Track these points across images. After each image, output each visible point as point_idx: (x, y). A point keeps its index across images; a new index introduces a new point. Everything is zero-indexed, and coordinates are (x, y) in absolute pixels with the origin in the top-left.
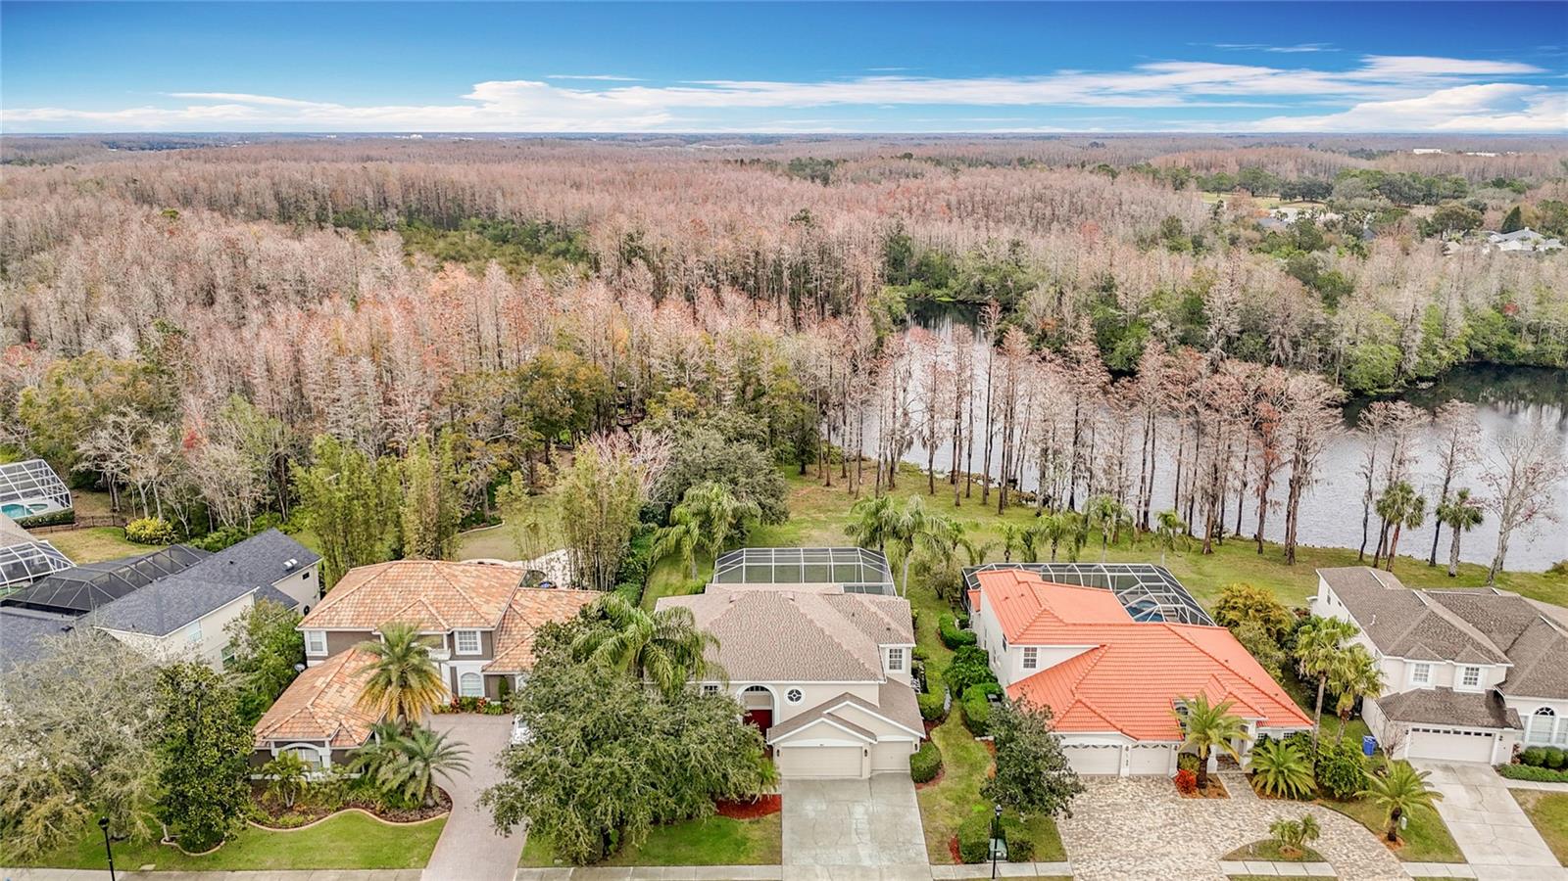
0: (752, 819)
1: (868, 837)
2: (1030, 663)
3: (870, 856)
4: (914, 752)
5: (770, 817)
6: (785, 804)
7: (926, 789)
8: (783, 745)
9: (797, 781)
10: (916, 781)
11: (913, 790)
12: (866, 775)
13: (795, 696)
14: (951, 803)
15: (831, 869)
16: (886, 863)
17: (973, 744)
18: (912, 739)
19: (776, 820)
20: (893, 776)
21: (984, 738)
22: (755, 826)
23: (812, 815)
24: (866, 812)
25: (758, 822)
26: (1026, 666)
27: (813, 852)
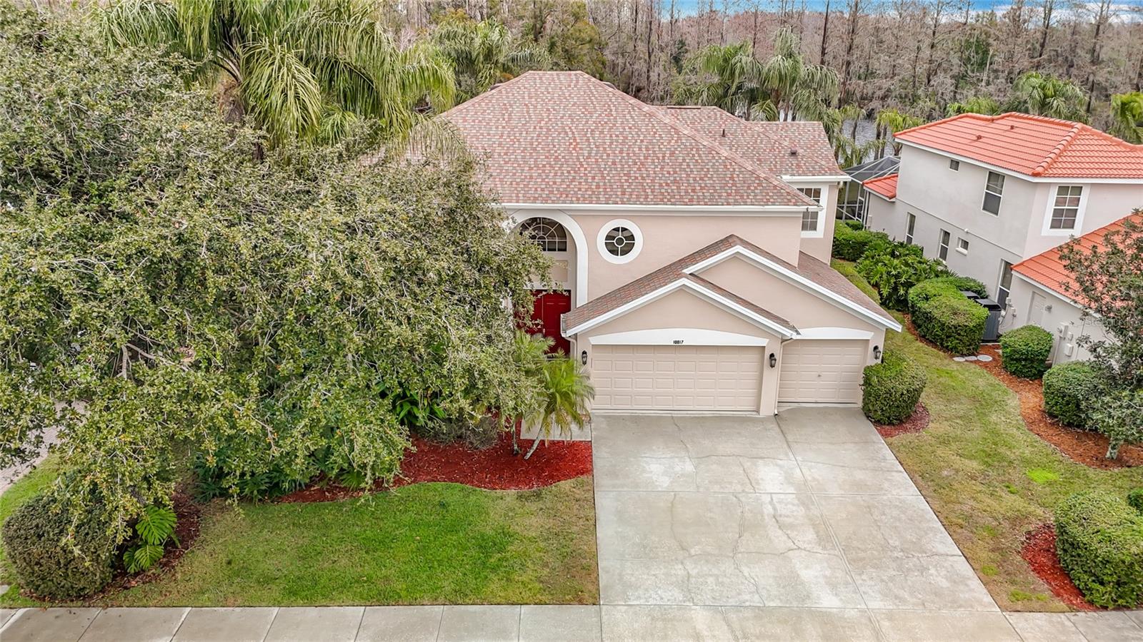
0: (525, 491)
1: (811, 535)
2: (1063, 218)
3: (833, 586)
4: (871, 362)
5: (565, 485)
6: (601, 458)
7: (902, 437)
8: (595, 340)
9: (623, 418)
10: (878, 423)
11: (878, 438)
12: (769, 408)
13: (620, 243)
14: (974, 465)
15: (733, 616)
16: (877, 604)
17: (955, 367)
18: (867, 335)
19: (579, 493)
20: (822, 414)
21: (973, 358)
22: (533, 506)
23: (664, 482)
24: (789, 479)
25: (538, 496)
26: (1056, 224)
27: (679, 570)
